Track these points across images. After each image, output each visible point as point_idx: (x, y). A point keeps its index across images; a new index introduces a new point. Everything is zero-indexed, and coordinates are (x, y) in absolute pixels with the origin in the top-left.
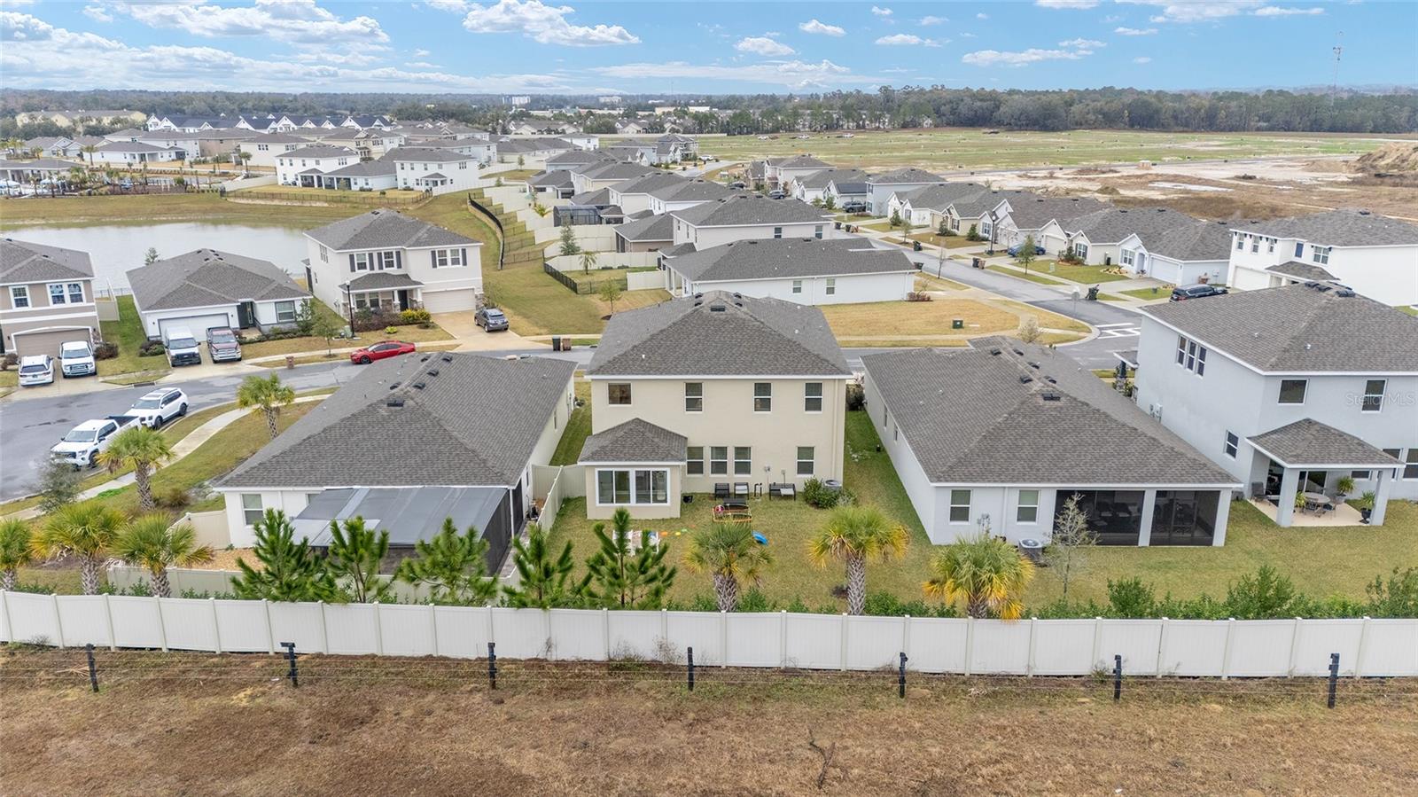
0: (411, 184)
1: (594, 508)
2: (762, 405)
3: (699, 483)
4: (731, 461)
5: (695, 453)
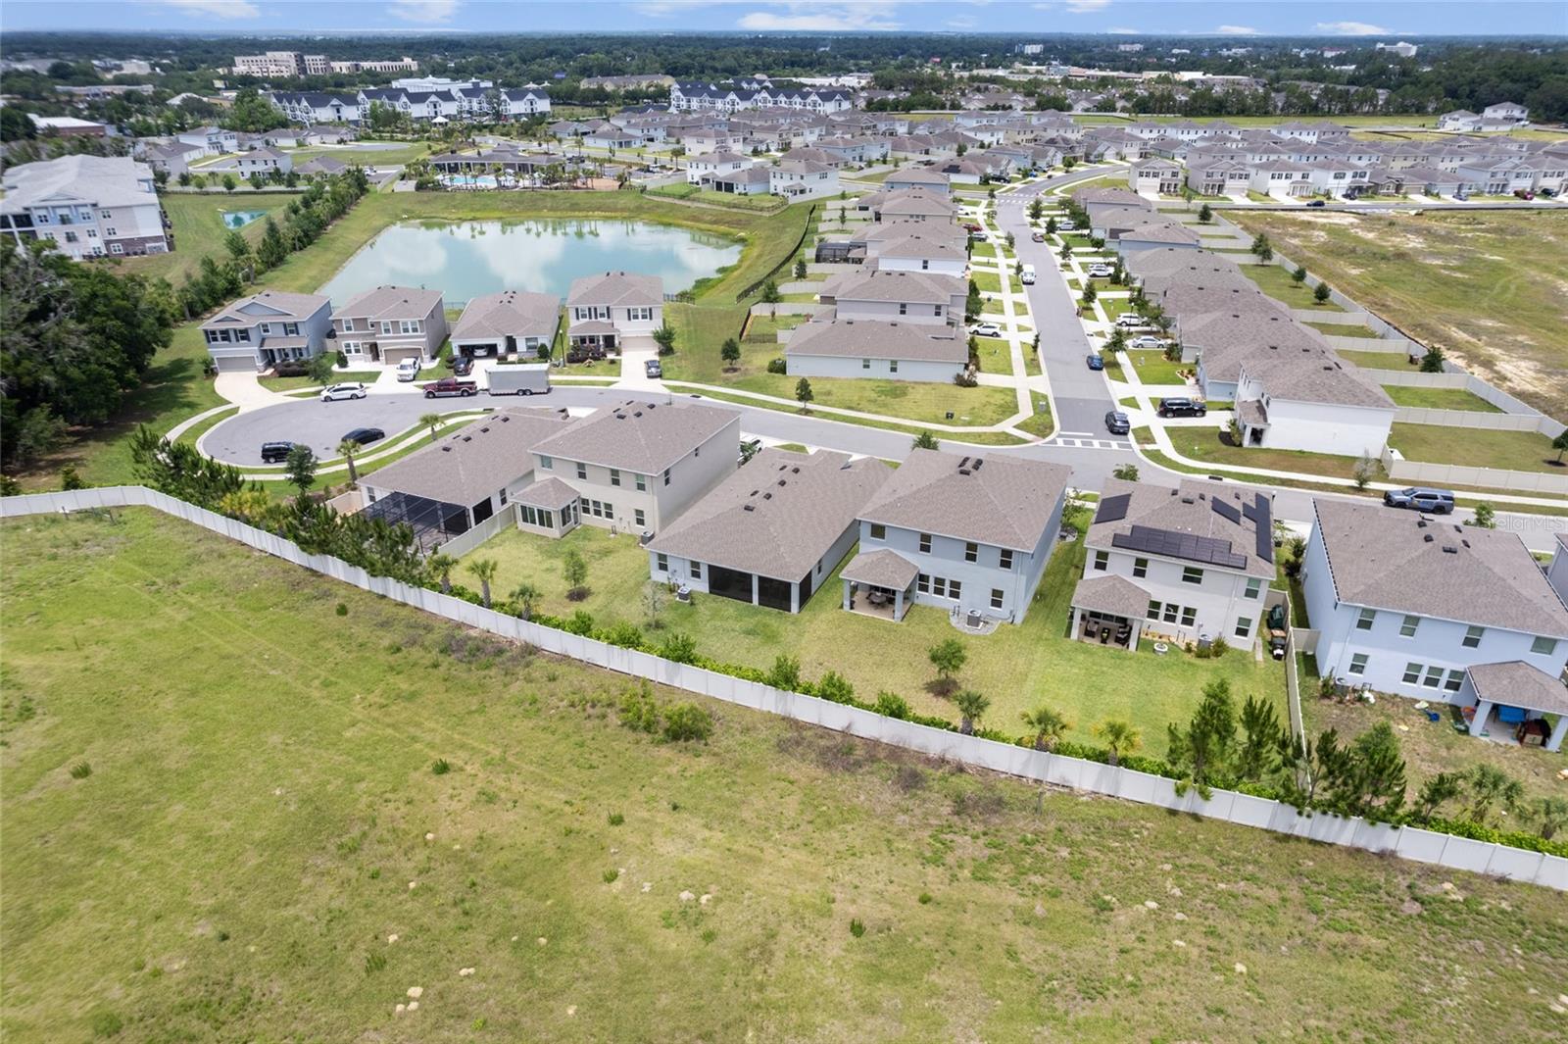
0: (780, 190)
1: (521, 525)
2: (616, 482)
3: (588, 519)
4: (603, 510)
5: (585, 502)
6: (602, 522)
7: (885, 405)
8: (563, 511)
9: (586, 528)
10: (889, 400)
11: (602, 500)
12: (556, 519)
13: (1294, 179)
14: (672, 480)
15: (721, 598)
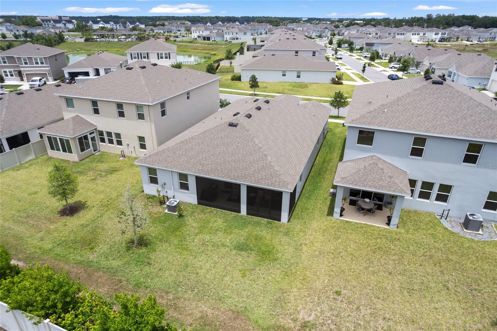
0: (228, 39)
1: (50, 152)
2: (121, 114)
3: (105, 147)
4: (114, 139)
5: (101, 133)
6: (114, 149)
7: (298, 91)
8: (80, 139)
9: (103, 154)
10: (299, 89)
11: (113, 131)
12: (75, 146)
13: (420, 35)
14: (167, 112)
15: (209, 209)
